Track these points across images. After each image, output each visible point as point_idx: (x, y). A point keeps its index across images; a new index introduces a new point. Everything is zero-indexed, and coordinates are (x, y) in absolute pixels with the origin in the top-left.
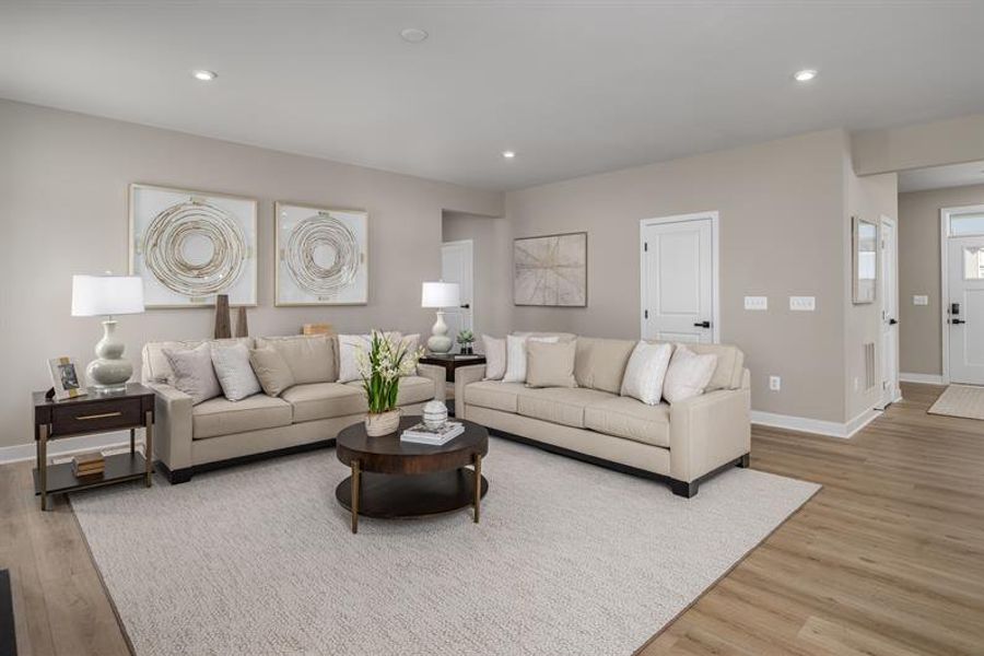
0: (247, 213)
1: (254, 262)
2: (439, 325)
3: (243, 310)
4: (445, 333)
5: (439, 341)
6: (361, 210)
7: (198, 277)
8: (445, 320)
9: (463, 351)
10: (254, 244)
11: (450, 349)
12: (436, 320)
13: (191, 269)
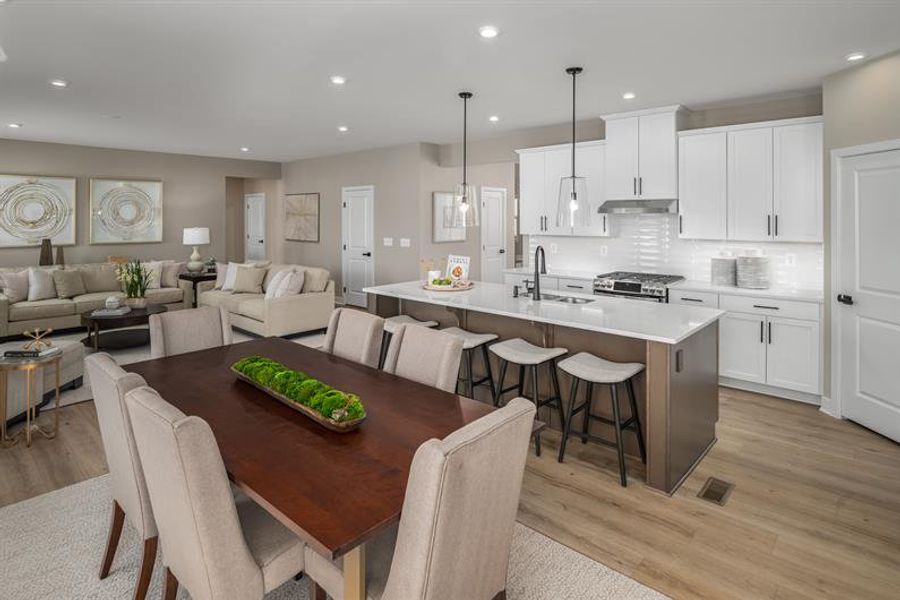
0: (69, 187)
1: (73, 216)
2: (195, 255)
3: (60, 248)
4: (199, 260)
5: (194, 265)
6: (159, 181)
7: (32, 228)
8: (199, 251)
9: (209, 271)
10: (73, 206)
11: (202, 269)
12: (192, 252)
13: (27, 223)
